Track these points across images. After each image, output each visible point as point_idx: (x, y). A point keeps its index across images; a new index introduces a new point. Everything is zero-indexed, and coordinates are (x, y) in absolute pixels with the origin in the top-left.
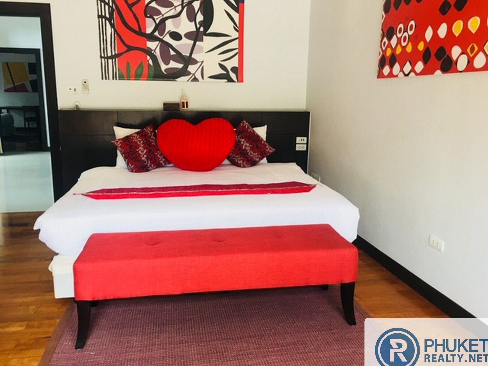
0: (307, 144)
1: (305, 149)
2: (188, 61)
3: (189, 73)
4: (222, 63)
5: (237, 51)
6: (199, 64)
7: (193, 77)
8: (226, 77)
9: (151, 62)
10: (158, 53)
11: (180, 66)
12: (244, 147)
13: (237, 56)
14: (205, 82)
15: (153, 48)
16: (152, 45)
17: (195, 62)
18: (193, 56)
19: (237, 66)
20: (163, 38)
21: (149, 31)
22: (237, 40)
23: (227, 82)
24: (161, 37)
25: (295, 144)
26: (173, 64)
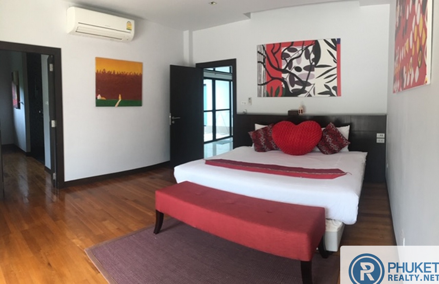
0: (385, 138)
1: (383, 142)
2: (306, 84)
3: (306, 92)
4: (327, 84)
5: (336, 76)
6: (312, 86)
7: (308, 94)
8: (329, 93)
9: (284, 86)
10: (288, 80)
11: (301, 87)
12: (328, 140)
13: (336, 79)
14: (316, 97)
15: (285, 77)
16: (285, 76)
17: (309, 84)
18: (309, 81)
19: (336, 85)
20: (291, 71)
21: (283, 67)
22: (336, 69)
23: (329, 96)
24: (290, 71)
25: (376, 138)
26: (297, 87)
